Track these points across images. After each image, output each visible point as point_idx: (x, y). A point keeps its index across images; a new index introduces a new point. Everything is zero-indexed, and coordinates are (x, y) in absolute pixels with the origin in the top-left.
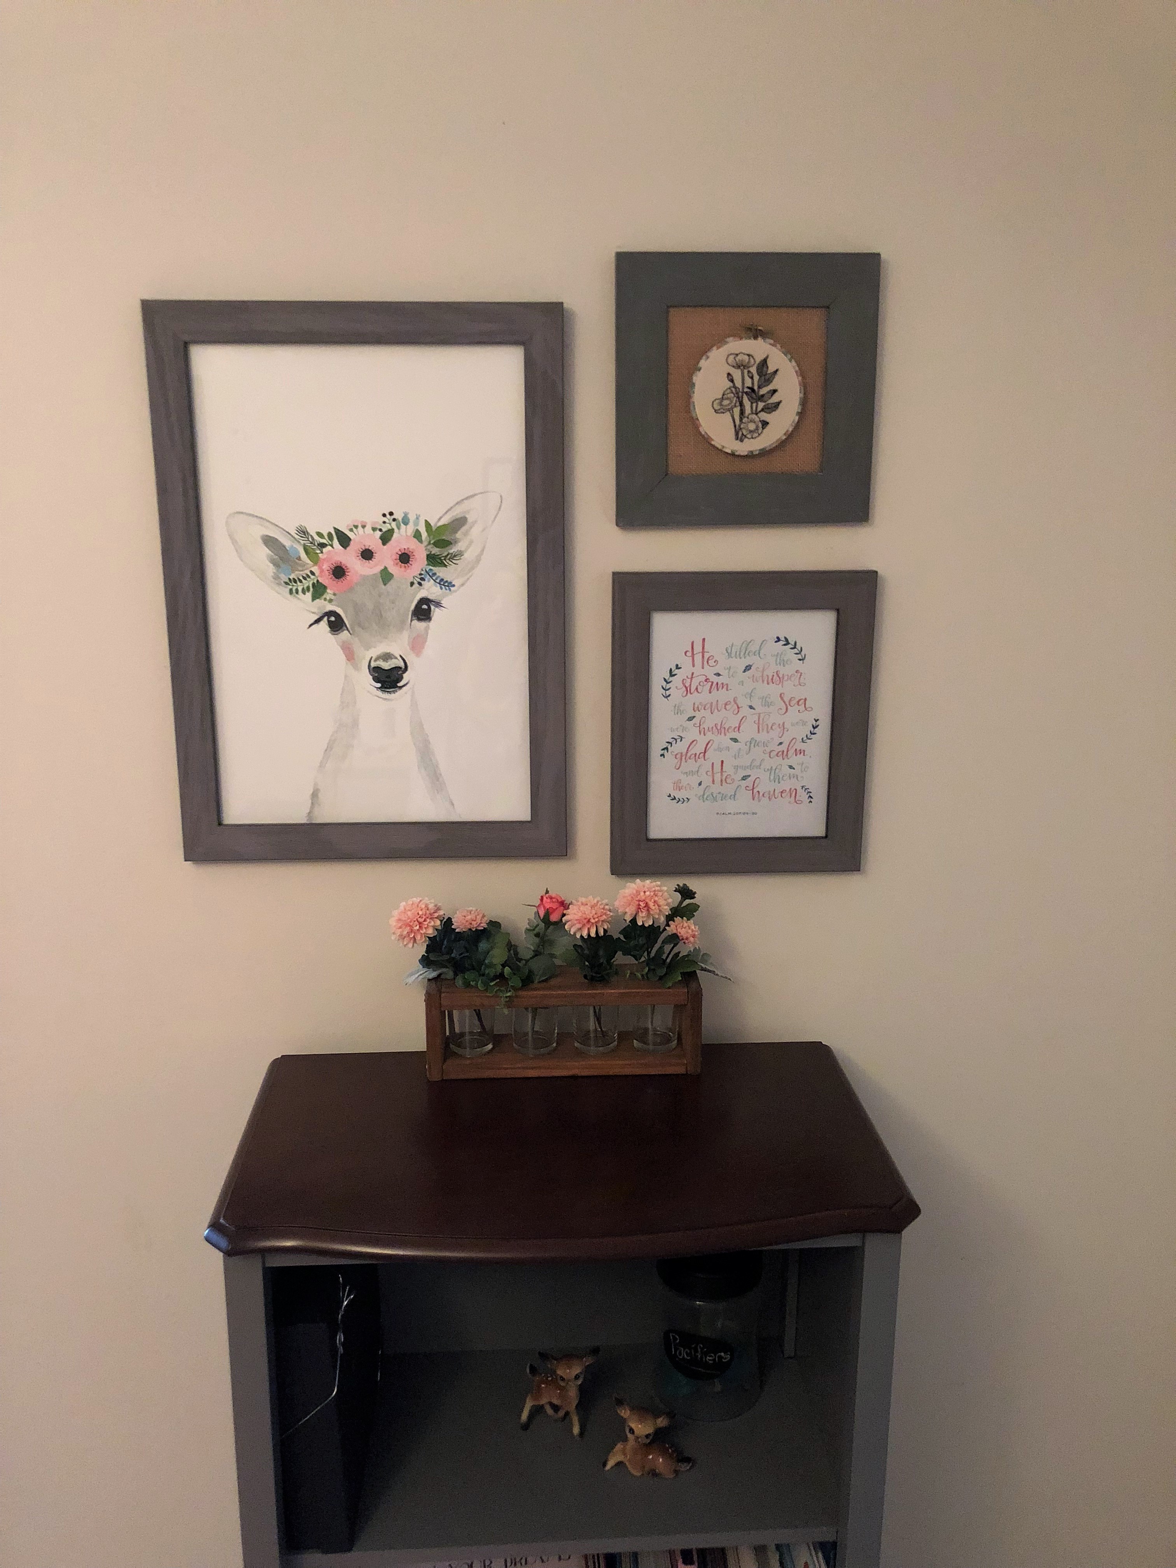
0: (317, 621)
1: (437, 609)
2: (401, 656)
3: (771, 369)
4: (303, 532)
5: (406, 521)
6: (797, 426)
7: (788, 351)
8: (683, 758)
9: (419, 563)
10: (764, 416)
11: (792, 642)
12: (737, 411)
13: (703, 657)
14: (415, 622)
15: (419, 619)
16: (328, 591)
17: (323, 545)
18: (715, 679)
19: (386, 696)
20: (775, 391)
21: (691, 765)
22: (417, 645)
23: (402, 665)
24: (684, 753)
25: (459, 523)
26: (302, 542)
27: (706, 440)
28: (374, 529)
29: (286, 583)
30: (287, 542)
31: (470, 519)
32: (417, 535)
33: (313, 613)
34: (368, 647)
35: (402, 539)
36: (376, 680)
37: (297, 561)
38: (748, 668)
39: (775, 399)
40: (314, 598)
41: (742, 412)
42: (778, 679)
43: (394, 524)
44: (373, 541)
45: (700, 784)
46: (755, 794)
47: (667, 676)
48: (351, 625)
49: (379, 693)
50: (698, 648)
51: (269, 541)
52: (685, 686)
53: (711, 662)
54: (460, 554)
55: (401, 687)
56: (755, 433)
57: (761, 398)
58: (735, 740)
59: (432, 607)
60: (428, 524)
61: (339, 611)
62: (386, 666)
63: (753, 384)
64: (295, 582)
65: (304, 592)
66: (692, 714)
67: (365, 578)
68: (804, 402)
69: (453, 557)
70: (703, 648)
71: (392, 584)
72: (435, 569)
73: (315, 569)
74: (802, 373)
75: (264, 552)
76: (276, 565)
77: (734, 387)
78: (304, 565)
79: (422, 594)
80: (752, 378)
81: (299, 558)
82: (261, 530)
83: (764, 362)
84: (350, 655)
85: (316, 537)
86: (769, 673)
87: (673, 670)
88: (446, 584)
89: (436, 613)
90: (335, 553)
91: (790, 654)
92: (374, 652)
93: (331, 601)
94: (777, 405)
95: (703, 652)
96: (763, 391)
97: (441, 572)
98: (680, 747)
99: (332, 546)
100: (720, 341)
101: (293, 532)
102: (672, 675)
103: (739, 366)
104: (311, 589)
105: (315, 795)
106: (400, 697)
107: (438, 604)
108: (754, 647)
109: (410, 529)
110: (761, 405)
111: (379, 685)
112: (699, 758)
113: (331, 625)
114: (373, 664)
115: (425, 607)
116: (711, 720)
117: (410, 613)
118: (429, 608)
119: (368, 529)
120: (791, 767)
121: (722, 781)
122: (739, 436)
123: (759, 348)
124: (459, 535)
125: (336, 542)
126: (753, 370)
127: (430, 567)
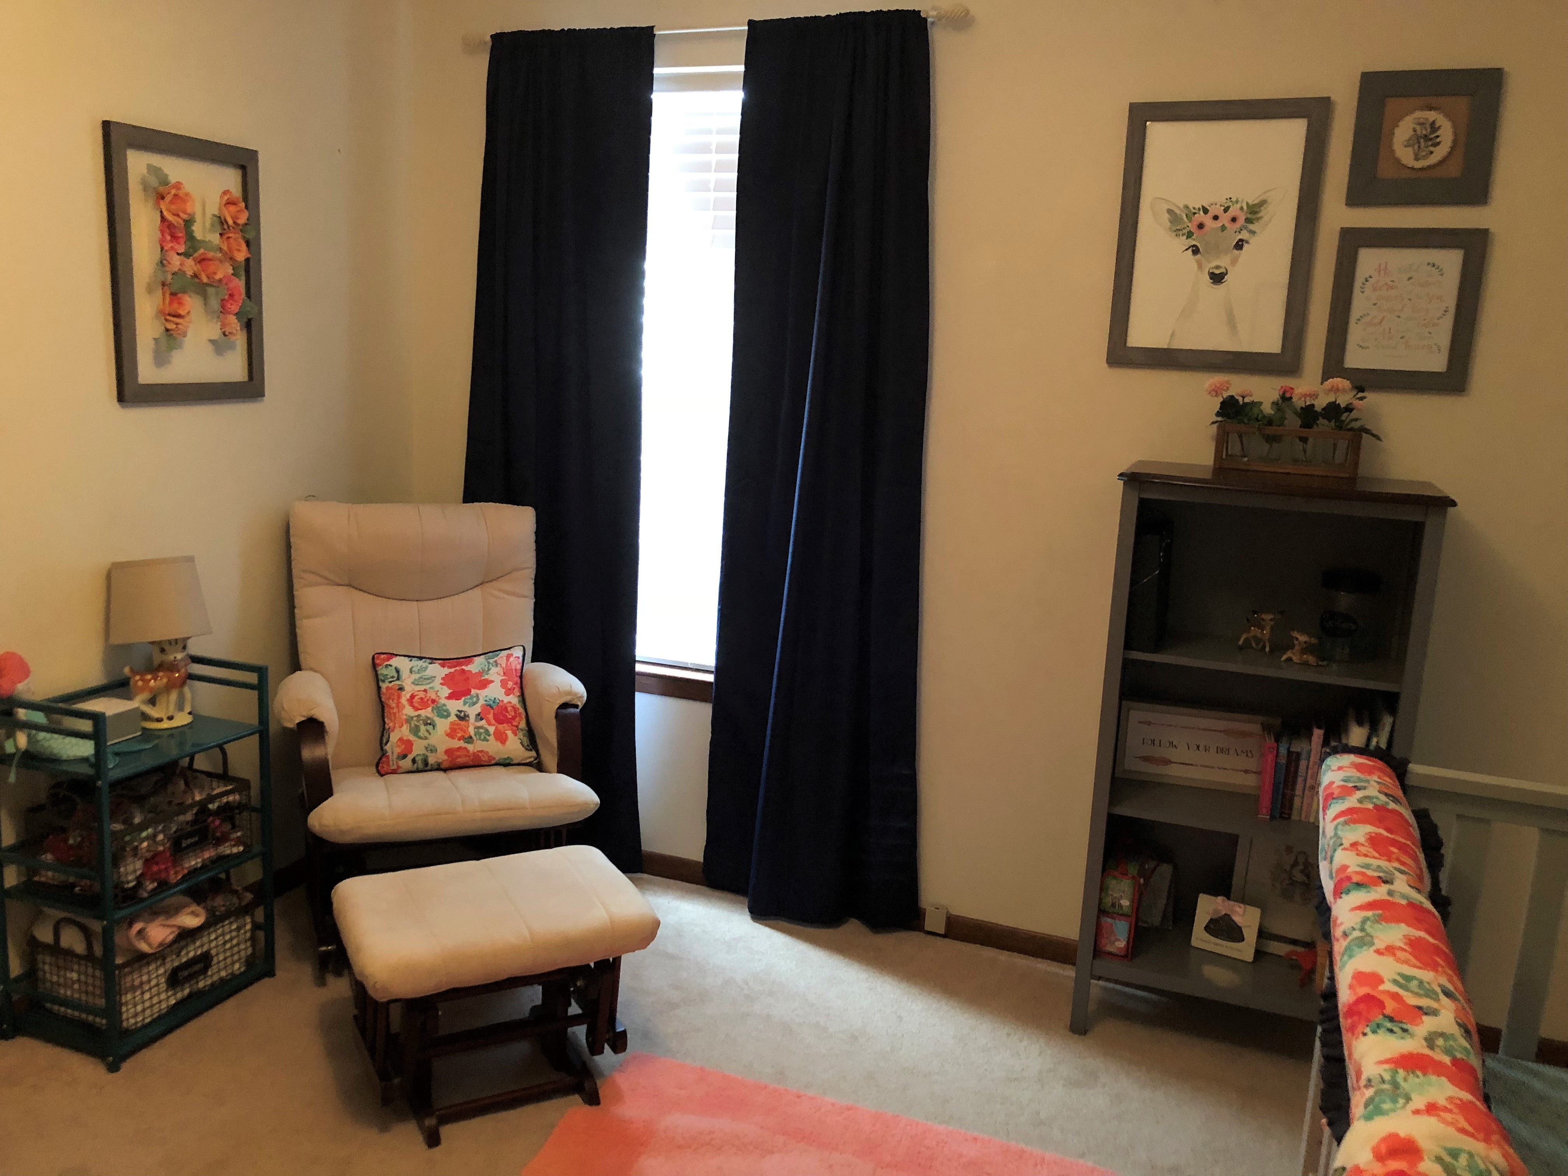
0: (1187, 250)
1: (1246, 244)
2: (1225, 268)
3: (1437, 126)
4: (1187, 207)
5: (1237, 202)
6: (1450, 154)
7: (1448, 116)
8: (1368, 325)
9: (1241, 221)
10: (1432, 149)
11: (1437, 265)
12: (1416, 146)
13: (1385, 272)
14: (1235, 251)
15: (1237, 249)
16: (1194, 235)
17: (1195, 213)
19: (1214, 286)
20: (1438, 136)
22: (1234, 262)
23: (1224, 271)
24: (1369, 323)
25: (1263, 203)
26: (1185, 212)
27: (1398, 161)
28: (1221, 206)
29: (1175, 231)
30: (1178, 212)
31: (1269, 200)
32: (1242, 208)
33: (1185, 245)
34: (1209, 263)
35: (1234, 211)
36: (1211, 278)
37: (1181, 221)
38: (1410, 278)
39: (1438, 140)
40: (1188, 238)
43: (1231, 204)
44: (1219, 211)
45: (1376, 339)
47: (1364, 281)
48: (1203, 252)
49: (1212, 285)
51: (1169, 211)
52: (1374, 287)
54: (1261, 218)
55: (1222, 283)
56: (1425, 157)
57: (1431, 139)
58: (1399, 317)
59: (1244, 243)
60: (1247, 203)
61: (1198, 245)
62: (1217, 272)
63: (1427, 133)
64: (1179, 231)
65: (1183, 235)
66: (1375, 302)
67: (1213, 229)
68: (1455, 142)
69: (1258, 219)
70: (1385, 267)
71: (1227, 231)
72: (1248, 225)
73: (1189, 225)
74: (1455, 126)
75: (1167, 216)
76: (1171, 222)
77: (1416, 134)
78: (1184, 223)
79: (1240, 237)
80: (1426, 130)
81: (1183, 219)
82: (1166, 206)
83: (1434, 122)
84: (1200, 266)
85: (1192, 209)
86: (1422, 281)
87: (1367, 278)
88: (1253, 233)
89: (1246, 246)
90: (1201, 217)
92: (1213, 264)
93: (1194, 240)
94: (1439, 143)
96: (1433, 136)
97: (1251, 227)
99: (1199, 213)
100: (1412, 112)
101: (1182, 207)
102: (1366, 281)
103: (1420, 124)
104: (1186, 234)
105: (1173, 335)
106: (1221, 288)
107: (1247, 242)
109: (1239, 206)
110: (1430, 143)
111: (1212, 281)
112: (1377, 326)
113: (1193, 251)
114: (1211, 271)
115: (1240, 243)
117: (1233, 246)
118: (1243, 245)
119: (1218, 206)
120: (1430, 333)
121: (1389, 338)
122: (1417, 159)
123: (1432, 115)
124: (1262, 208)
125: (1201, 212)
126: (1428, 126)
127: (1246, 224)
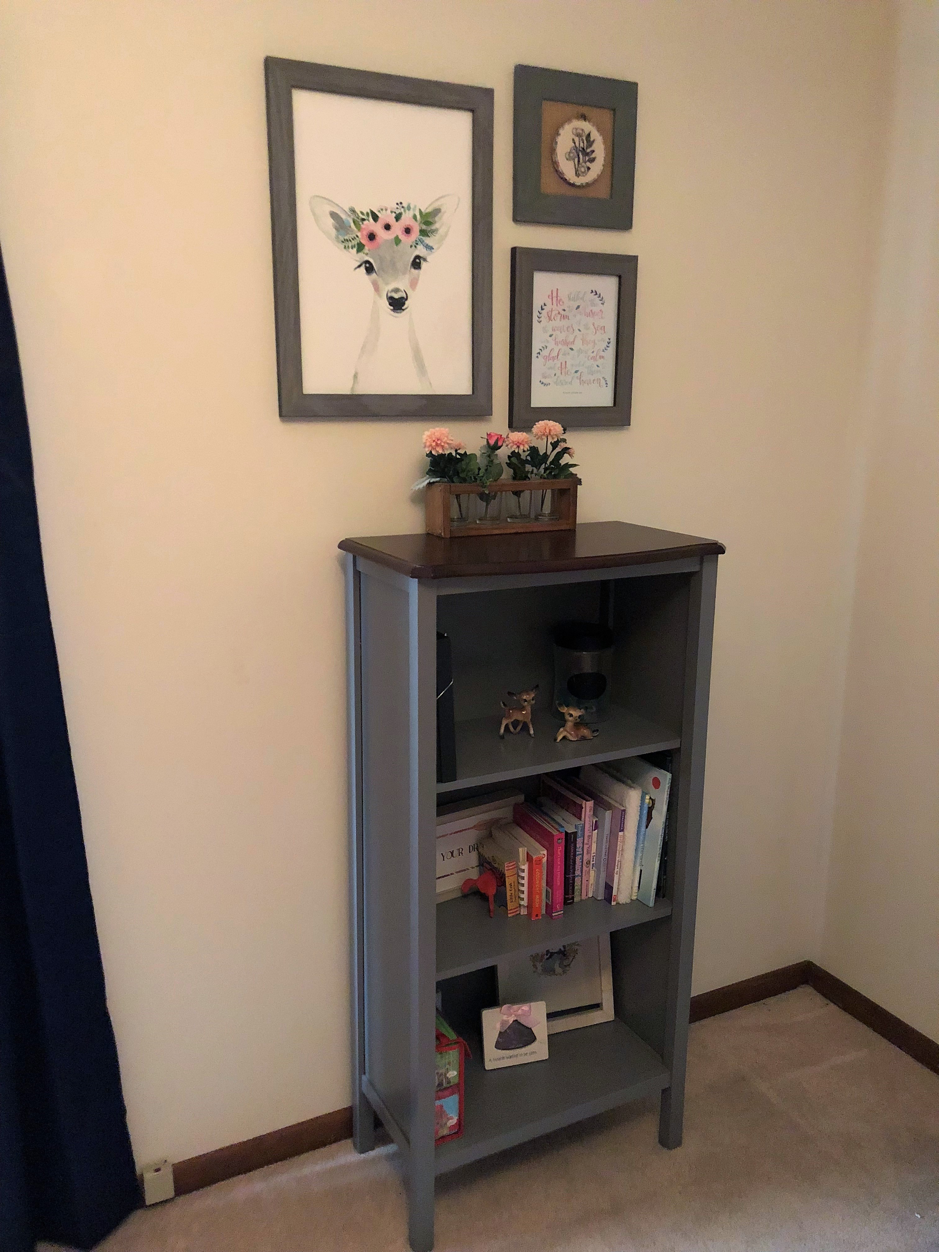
0: (359, 266)
1: (424, 263)
2: (405, 291)
5: (409, 208)
6: (602, 173)
7: (599, 130)
8: (547, 359)
9: (415, 234)
10: (588, 164)
11: (598, 294)
12: (576, 160)
13: (557, 300)
14: (413, 270)
15: (415, 268)
16: (366, 248)
17: (363, 220)
18: (563, 313)
19: (395, 314)
20: (593, 151)
21: (550, 363)
22: (414, 284)
23: (405, 296)
24: (548, 356)
25: (437, 212)
26: (352, 217)
27: (562, 175)
28: (392, 212)
29: (343, 242)
30: (343, 216)
31: (443, 209)
32: (415, 217)
33: (357, 261)
34: (387, 284)
35: (407, 219)
36: (390, 304)
37: (349, 228)
39: (593, 156)
40: (358, 251)
41: (579, 161)
42: (592, 314)
43: (402, 210)
44: (391, 219)
45: (555, 375)
46: (582, 382)
47: (540, 310)
48: (378, 270)
49: (392, 313)
50: (555, 294)
51: (334, 215)
52: (549, 317)
53: (561, 303)
54: (436, 231)
55: (403, 310)
56: (584, 174)
57: (587, 154)
58: (572, 349)
59: (422, 261)
60: (420, 211)
61: (371, 261)
62: (396, 296)
63: (584, 146)
64: (348, 241)
65: (352, 248)
66: (551, 333)
67: (386, 241)
68: (606, 160)
69: (434, 231)
70: (557, 294)
71: (401, 245)
72: (424, 238)
73: (359, 234)
74: (605, 142)
75: (330, 221)
76: (336, 229)
77: (576, 146)
78: (352, 231)
79: (417, 253)
80: (583, 143)
81: (350, 227)
82: (328, 208)
83: (589, 135)
84: (377, 289)
85: (359, 214)
86: (588, 311)
87: (543, 306)
88: (429, 248)
89: (424, 265)
90: (370, 225)
91: (597, 300)
92: (391, 287)
93: (367, 254)
94: (594, 159)
95: (557, 297)
96: (588, 151)
97: (427, 240)
98: (545, 353)
99: (368, 220)
100: (569, 120)
101: (347, 210)
102: (542, 309)
103: (579, 135)
104: (356, 246)
105: (355, 376)
106: (402, 316)
107: (425, 260)
108: (581, 296)
109: (411, 213)
110: (587, 159)
111: (392, 308)
112: (555, 359)
113: (367, 269)
114: (389, 295)
115: (418, 261)
116: (561, 336)
117: (410, 265)
118: (420, 261)
119: (389, 211)
121: (565, 373)
122: (577, 175)
123: (586, 126)
124: (437, 219)
125: (371, 218)
126: (584, 138)
127: (422, 237)
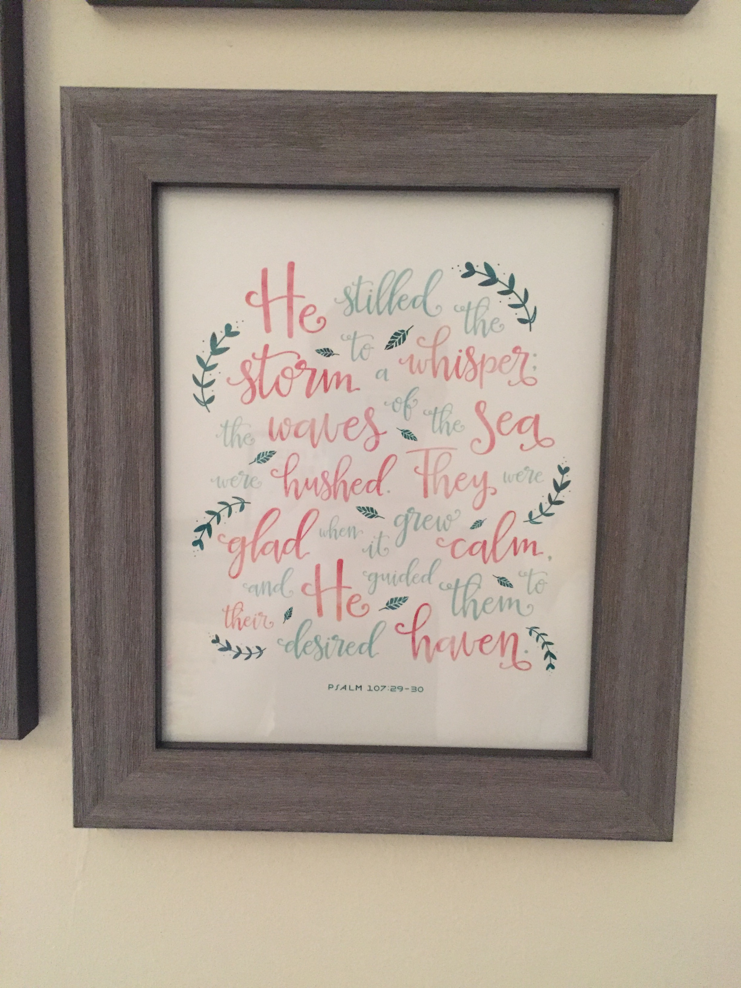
8: (248, 550)
11: (503, 277)
13: (290, 308)
18: (320, 363)
21: (266, 570)
24: (250, 538)
38: (398, 338)
42: (470, 366)
45: (288, 615)
46: (419, 642)
47: (205, 352)
50: (278, 286)
52: (250, 379)
53: (310, 322)
58: (370, 513)
66: (265, 445)
70: (290, 286)
87: (218, 340)
91: (499, 307)
95: (290, 297)
98: (239, 525)
102: (216, 350)
108: (412, 289)
112: (284, 552)
116: (311, 462)
120: (503, 582)
121: (339, 608)
